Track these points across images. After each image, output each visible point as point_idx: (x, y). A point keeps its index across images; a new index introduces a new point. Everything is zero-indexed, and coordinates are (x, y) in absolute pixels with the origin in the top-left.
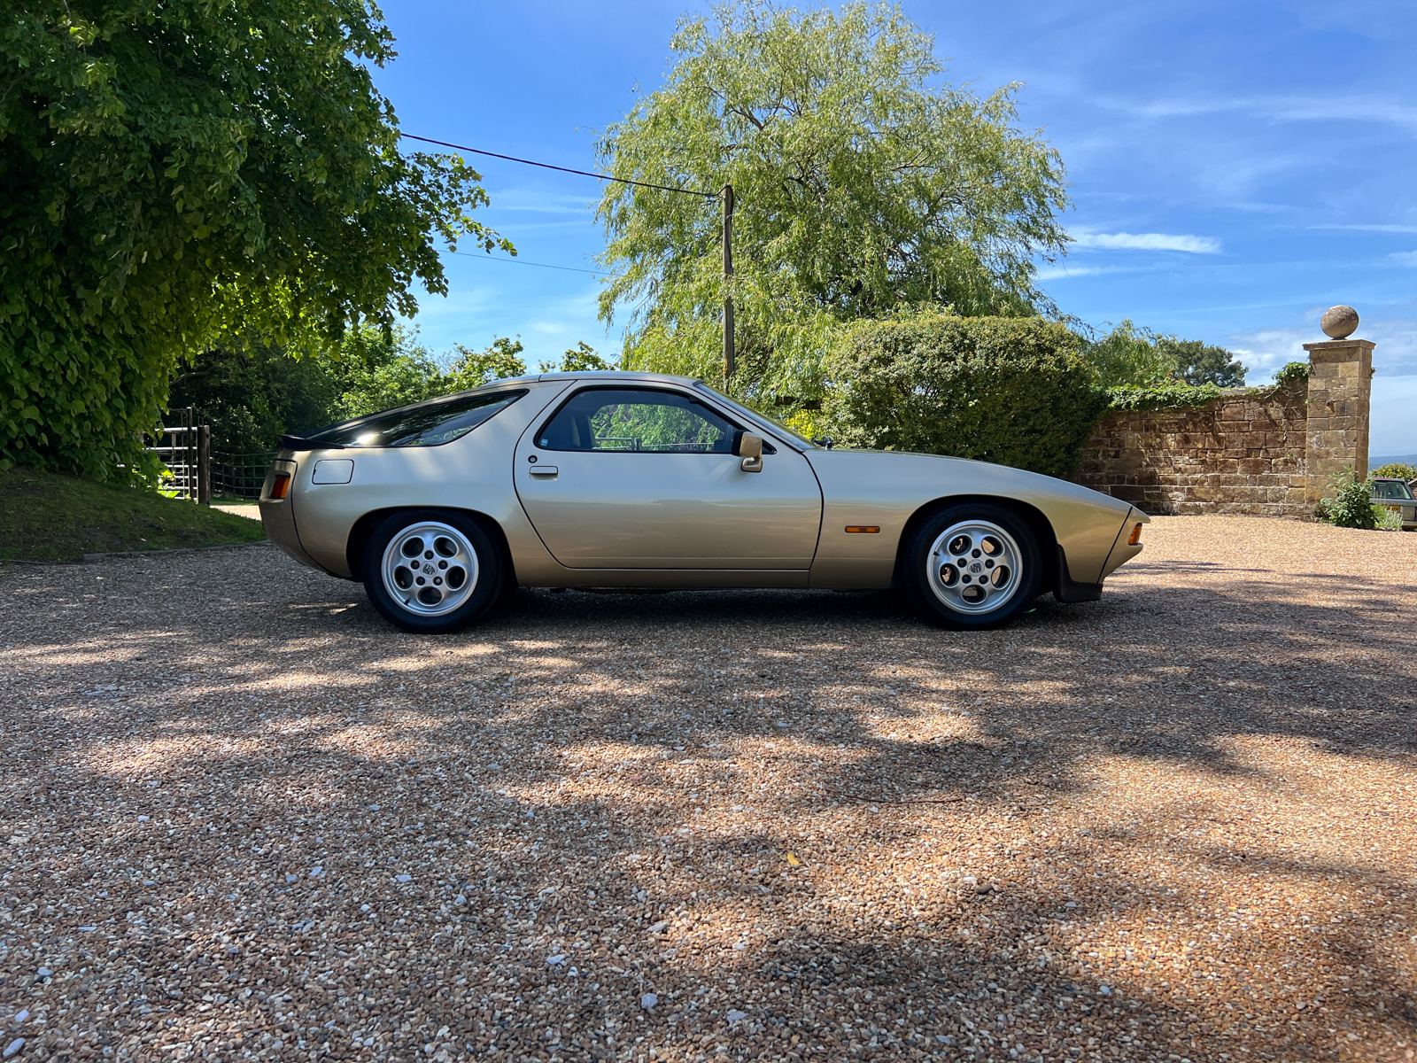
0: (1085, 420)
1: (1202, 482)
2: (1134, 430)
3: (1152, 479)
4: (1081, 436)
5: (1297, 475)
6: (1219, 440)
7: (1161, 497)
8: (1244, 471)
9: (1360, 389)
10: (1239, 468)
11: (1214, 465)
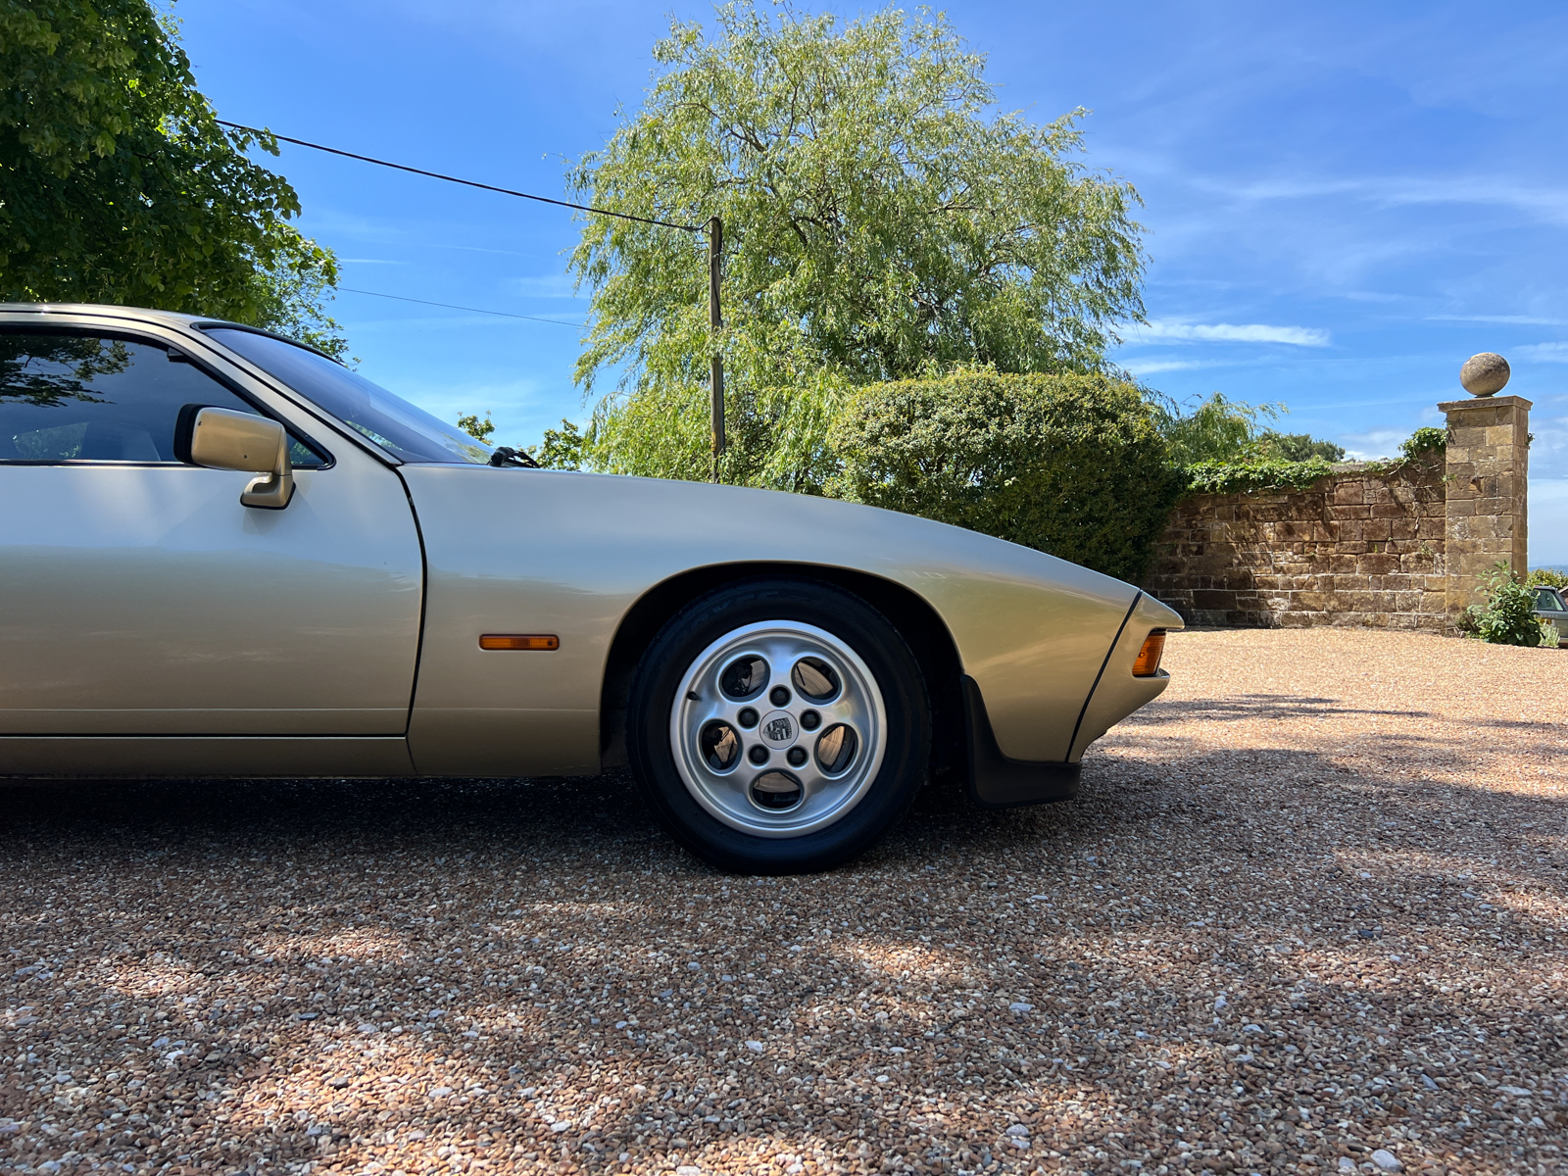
0: (1159, 506)
1: (1311, 585)
2: (1222, 518)
3: (1245, 581)
4: (1153, 527)
5: (1435, 576)
6: (1331, 530)
7: (1259, 603)
8: (1365, 570)
9: (1515, 462)
10: (1358, 566)
11: (1325, 563)
